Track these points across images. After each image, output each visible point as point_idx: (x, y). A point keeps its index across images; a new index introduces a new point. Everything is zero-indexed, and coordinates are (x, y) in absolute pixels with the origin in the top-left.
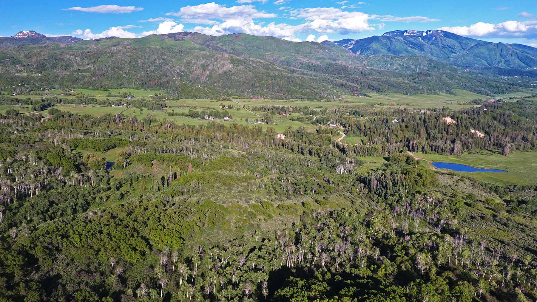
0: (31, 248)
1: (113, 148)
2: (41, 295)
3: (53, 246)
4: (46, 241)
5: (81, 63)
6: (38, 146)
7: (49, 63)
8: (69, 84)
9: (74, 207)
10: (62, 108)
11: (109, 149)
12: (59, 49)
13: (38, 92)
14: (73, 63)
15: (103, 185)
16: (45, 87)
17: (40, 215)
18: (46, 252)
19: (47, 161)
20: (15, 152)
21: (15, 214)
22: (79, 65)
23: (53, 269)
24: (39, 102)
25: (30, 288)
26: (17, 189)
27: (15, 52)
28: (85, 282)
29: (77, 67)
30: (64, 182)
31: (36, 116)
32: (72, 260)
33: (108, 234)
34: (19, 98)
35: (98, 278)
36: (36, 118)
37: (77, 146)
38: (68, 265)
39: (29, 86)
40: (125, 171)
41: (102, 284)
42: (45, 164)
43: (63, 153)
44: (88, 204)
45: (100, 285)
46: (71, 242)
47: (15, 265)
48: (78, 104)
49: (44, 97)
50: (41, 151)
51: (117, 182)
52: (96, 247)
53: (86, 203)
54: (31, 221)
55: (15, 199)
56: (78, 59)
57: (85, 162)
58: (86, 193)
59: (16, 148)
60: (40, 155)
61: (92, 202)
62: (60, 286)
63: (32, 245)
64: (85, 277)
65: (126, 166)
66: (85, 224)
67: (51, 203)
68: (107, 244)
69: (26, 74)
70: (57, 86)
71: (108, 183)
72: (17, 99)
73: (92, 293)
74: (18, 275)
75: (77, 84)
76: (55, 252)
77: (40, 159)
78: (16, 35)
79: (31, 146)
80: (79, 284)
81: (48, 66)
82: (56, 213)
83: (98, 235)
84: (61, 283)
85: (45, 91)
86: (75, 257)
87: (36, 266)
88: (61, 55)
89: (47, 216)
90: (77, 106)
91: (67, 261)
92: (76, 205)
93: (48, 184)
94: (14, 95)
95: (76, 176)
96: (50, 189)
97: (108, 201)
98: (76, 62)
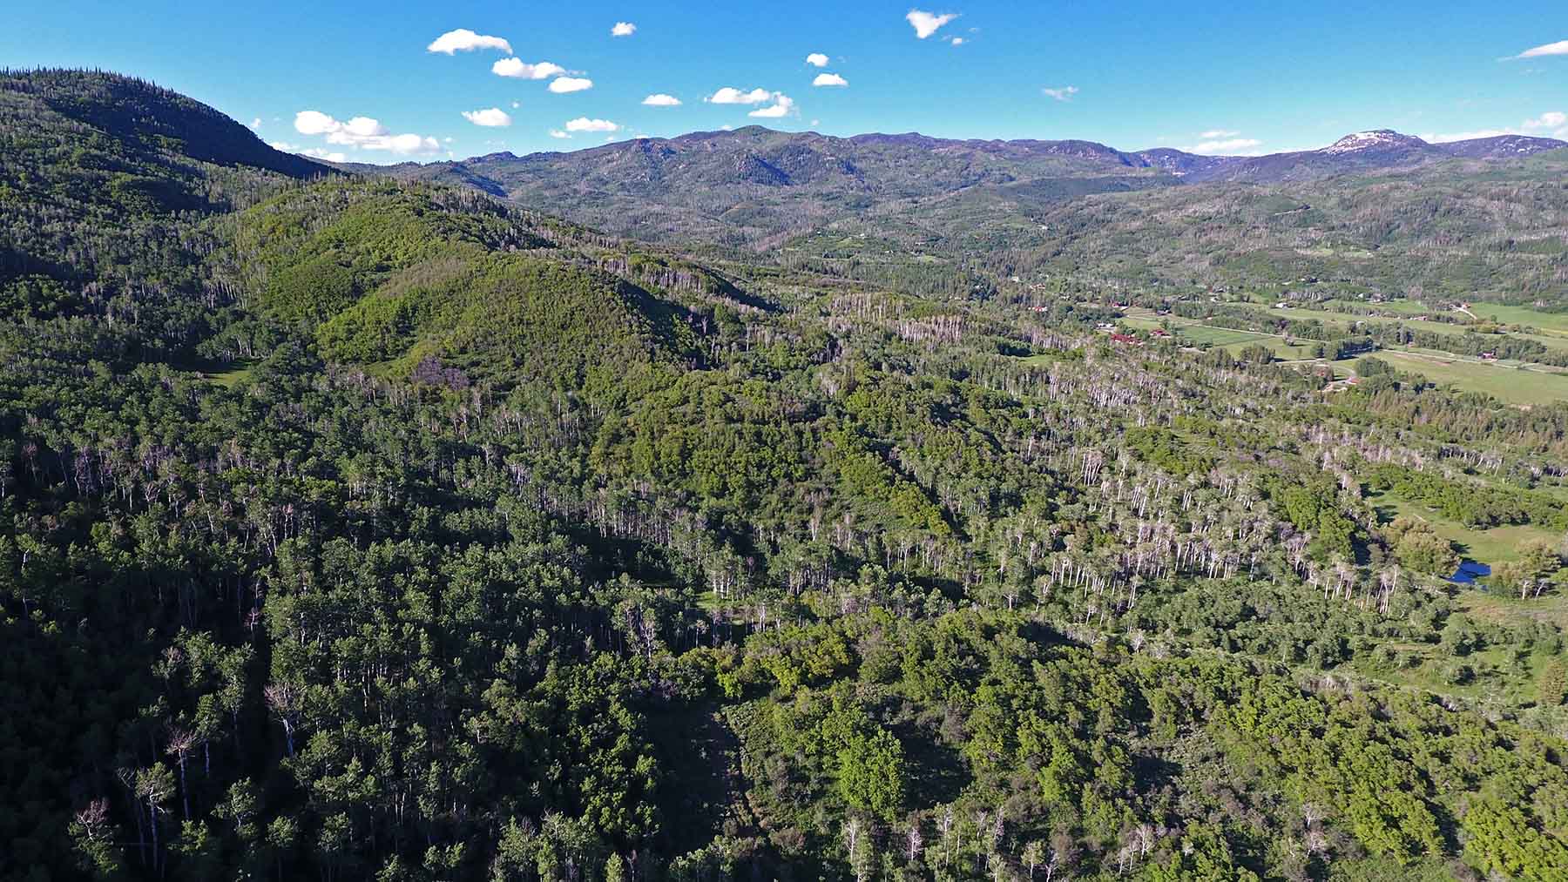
0: (1147, 683)
1: (1513, 522)
2: (1124, 780)
3: (1192, 705)
4: (1183, 687)
5: (1525, 223)
6: (1274, 461)
7: (1408, 222)
8: (1460, 287)
9: (1300, 644)
10: (1400, 359)
11: (1495, 521)
12: (1459, 179)
13: (1346, 304)
14: (1494, 221)
15: (1419, 623)
16: (1375, 289)
17: (1210, 629)
18: (1169, 707)
19: (1281, 506)
20: (1214, 463)
21: (1160, 602)
22: (1517, 228)
23: (1172, 748)
24: (1341, 335)
25: (1111, 756)
26: (1183, 552)
27: (1317, 194)
28: (1221, 814)
29: (1507, 235)
30: (1302, 573)
31: (1315, 373)
32: (1220, 755)
33: (1333, 747)
34: (1288, 317)
35: (1257, 827)
36: (1315, 380)
37: (1388, 488)
38: (1206, 759)
39: (1326, 285)
40: (1519, 607)
41: (1262, 845)
42: (1272, 511)
43: (1336, 496)
44: (1346, 654)
45: (1256, 843)
46: (1232, 715)
47: (1107, 700)
48: (1467, 353)
49: (1359, 322)
50: (1274, 476)
51: (1469, 632)
52: (1284, 758)
53: (1337, 648)
54: (1188, 632)
55: (1171, 573)
56: (1520, 208)
57: (1390, 538)
58: (1352, 624)
59: (1219, 454)
60: (1268, 486)
61: (1358, 654)
62: (1167, 788)
63: (1152, 681)
64: (1228, 805)
65: (1532, 593)
66: (1287, 695)
67: (1248, 613)
68: (1317, 766)
69: (1328, 252)
70: (1414, 289)
71: (1438, 622)
72: (1283, 319)
73: (1223, 841)
74: (1105, 722)
75: (1489, 287)
76: (1189, 718)
77: (1266, 495)
78: (1335, 145)
79: (1257, 458)
80: (1208, 809)
81: (1404, 229)
82: (1250, 639)
83: (1305, 734)
84: (1175, 785)
85: (1372, 301)
86: (1228, 753)
87: (1144, 724)
88: (1459, 197)
89: (1225, 637)
90: (1460, 359)
91: (1209, 750)
92: (1307, 642)
93: (1259, 565)
94: (1280, 305)
95: (1341, 566)
96: (1258, 578)
97: (1410, 670)
98: (1507, 220)
